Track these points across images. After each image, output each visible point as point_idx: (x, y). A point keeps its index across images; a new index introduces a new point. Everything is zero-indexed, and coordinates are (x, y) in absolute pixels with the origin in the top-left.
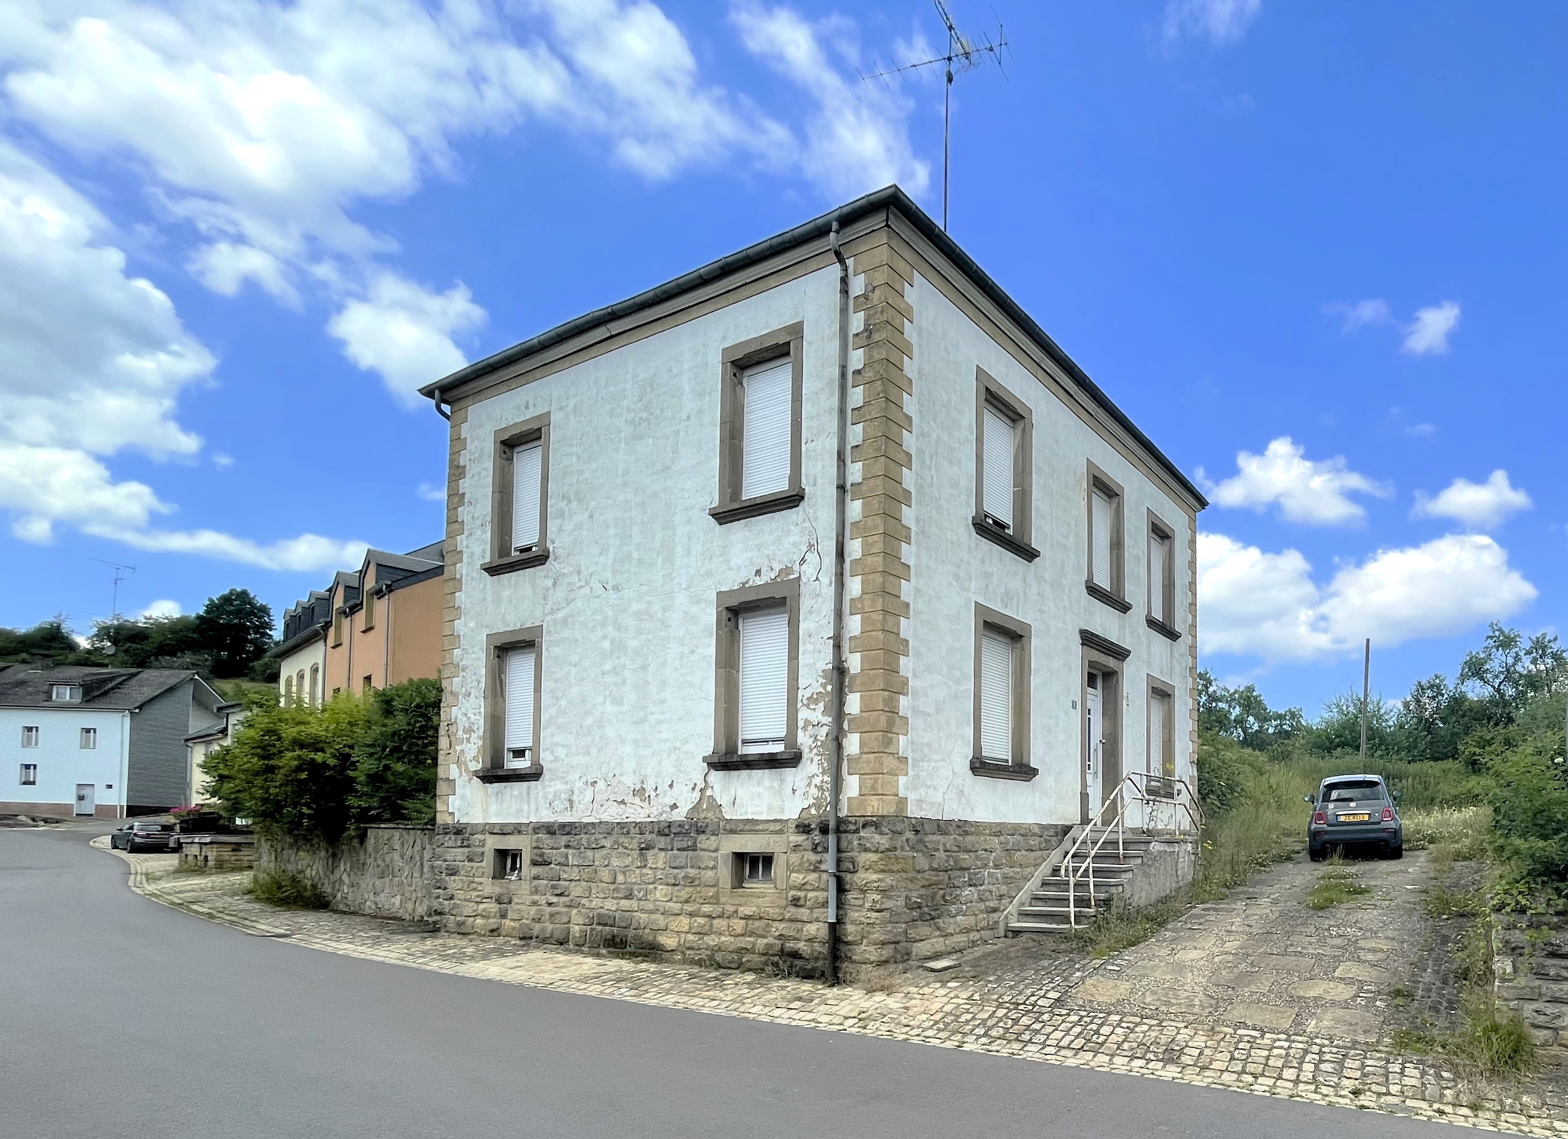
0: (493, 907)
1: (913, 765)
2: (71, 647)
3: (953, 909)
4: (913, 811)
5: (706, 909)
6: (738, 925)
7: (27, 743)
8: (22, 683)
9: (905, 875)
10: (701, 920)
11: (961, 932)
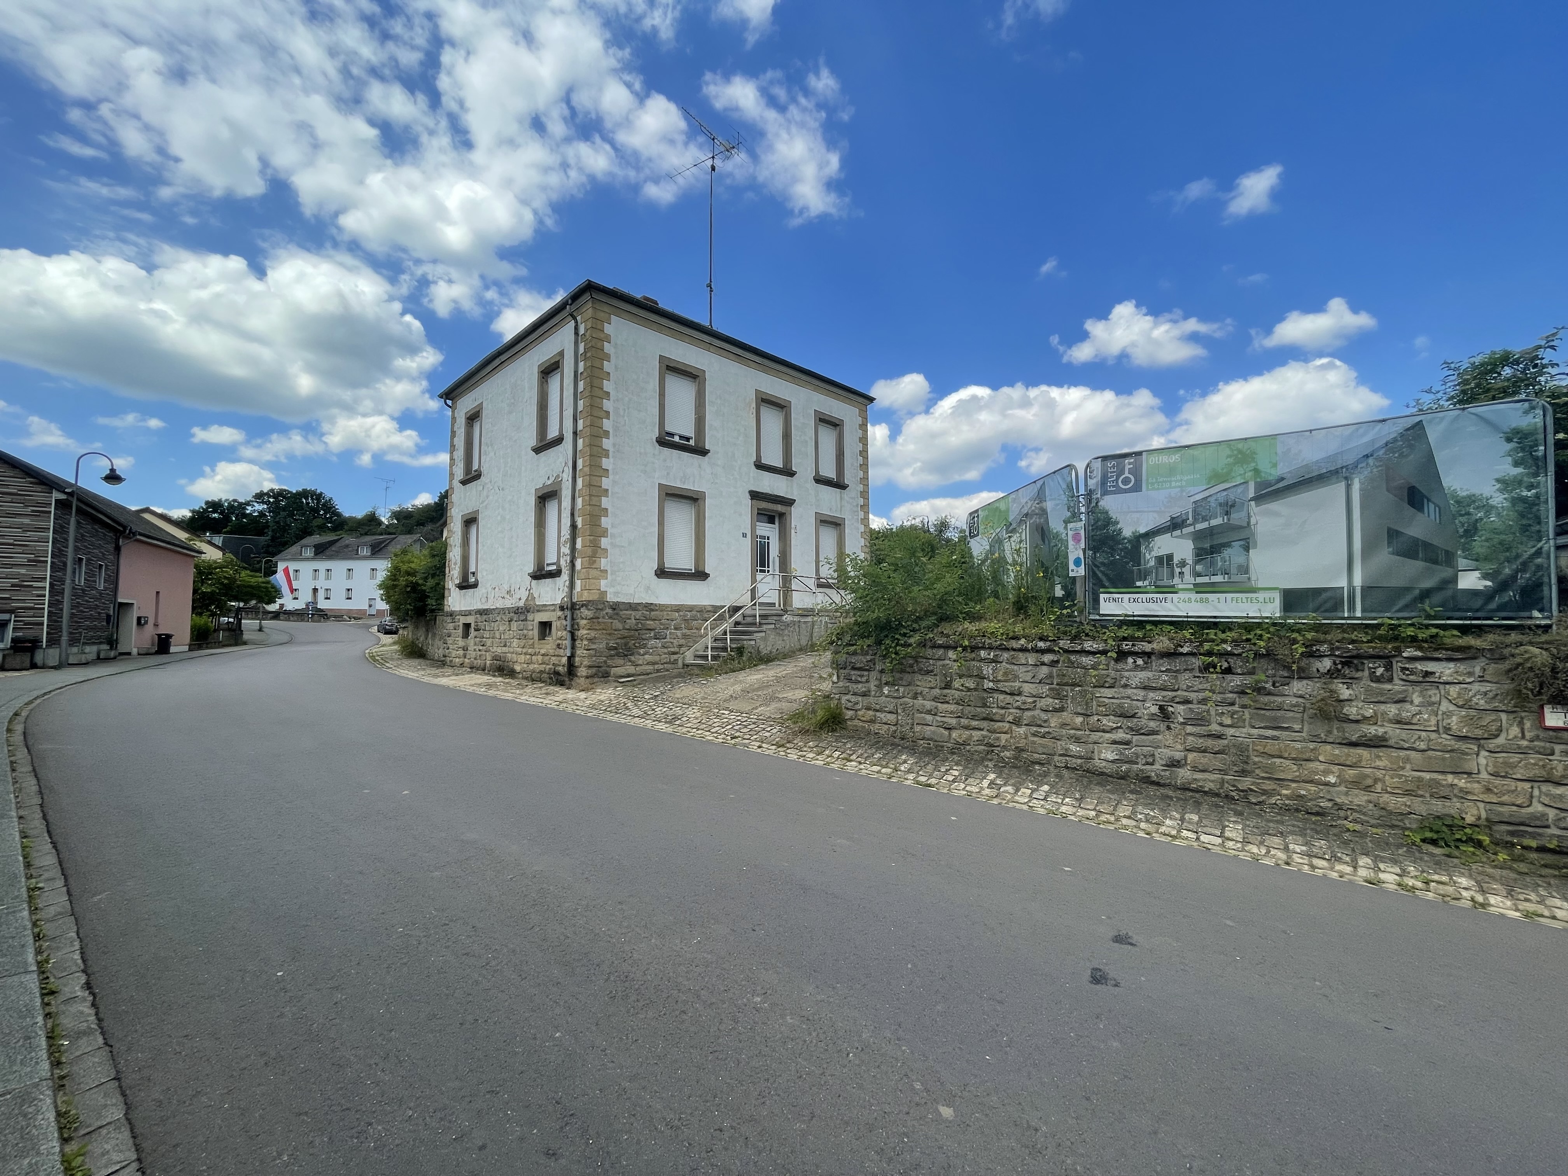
0: (461, 652)
1: (612, 574)
2: (380, 523)
3: (642, 651)
4: (611, 598)
5: (530, 651)
6: (540, 658)
7: (349, 577)
8: (347, 546)
9: (604, 632)
10: (528, 657)
11: (648, 664)
